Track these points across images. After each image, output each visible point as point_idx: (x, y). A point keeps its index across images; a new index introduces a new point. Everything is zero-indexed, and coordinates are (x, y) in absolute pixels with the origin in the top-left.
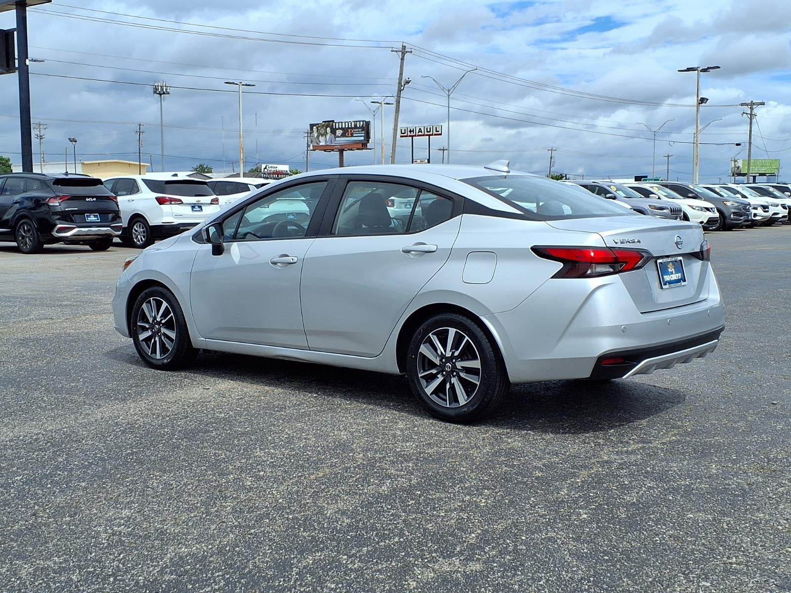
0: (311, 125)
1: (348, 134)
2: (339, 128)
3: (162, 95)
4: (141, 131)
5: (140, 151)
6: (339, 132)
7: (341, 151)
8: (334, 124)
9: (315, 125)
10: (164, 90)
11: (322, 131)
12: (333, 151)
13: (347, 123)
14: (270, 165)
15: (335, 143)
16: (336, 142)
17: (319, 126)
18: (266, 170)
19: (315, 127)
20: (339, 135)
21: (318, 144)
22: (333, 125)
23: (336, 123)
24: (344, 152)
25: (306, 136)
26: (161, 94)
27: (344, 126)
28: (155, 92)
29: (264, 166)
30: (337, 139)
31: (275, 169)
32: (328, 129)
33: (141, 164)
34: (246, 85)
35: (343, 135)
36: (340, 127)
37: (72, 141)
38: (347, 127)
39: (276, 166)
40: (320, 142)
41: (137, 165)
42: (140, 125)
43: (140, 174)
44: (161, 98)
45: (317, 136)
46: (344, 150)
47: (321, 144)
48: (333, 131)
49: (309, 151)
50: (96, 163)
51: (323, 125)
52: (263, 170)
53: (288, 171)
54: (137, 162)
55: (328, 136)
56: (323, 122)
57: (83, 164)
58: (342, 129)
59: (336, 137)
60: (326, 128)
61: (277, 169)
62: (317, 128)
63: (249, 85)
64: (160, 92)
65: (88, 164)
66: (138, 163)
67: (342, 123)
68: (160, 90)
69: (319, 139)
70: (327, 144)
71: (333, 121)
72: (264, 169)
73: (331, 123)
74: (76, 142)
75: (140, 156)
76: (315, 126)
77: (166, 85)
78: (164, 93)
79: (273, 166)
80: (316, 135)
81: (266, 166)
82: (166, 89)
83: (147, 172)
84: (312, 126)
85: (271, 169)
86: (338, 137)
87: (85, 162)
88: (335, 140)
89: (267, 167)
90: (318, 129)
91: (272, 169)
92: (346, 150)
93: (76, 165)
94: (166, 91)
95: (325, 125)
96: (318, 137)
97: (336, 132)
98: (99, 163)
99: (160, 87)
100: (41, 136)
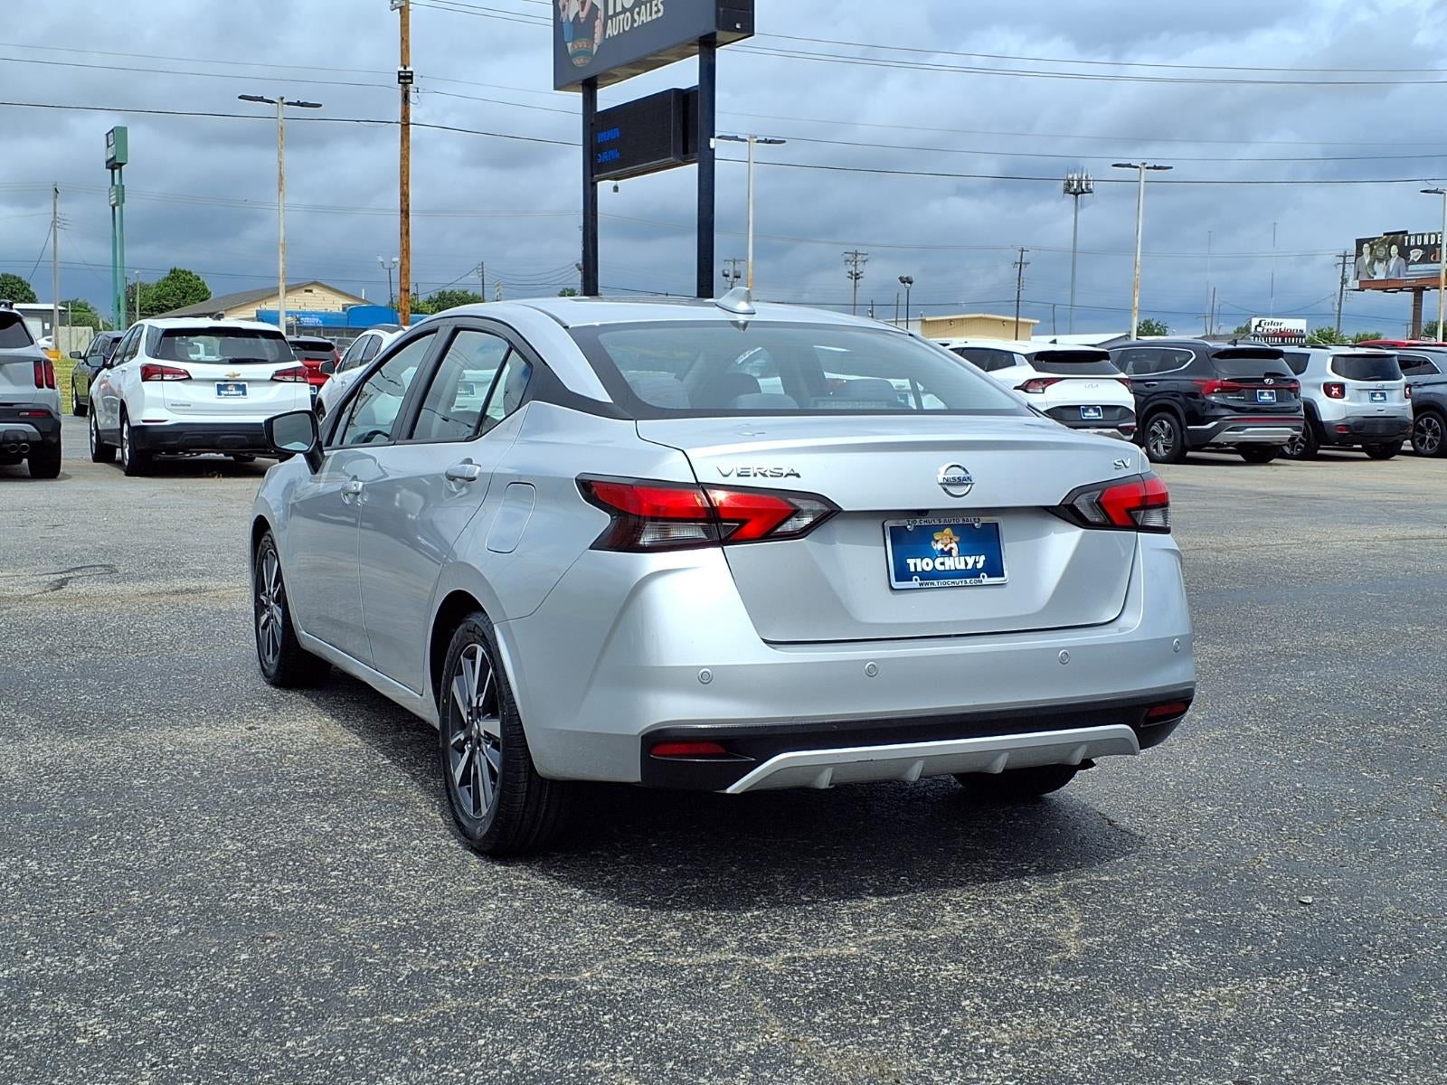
0: (1358, 241)
1: (1435, 258)
2: (1416, 246)
3: (1079, 196)
4: (1023, 261)
5: (1018, 297)
6: (1415, 254)
7: (1418, 291)
8: (1406, 238)
9: (1367, 240)
10: (1084, 187)
11: (1381, 252)
12: (1401, 290)
13: (1433, 236)
14: (1269, 320)
15: (1406, 276)
16: (1407, 273)
17: (1376, 244)
18: (1259, 329)
19: (1366, 245)
20: (1416, 260)
21: (1370, 277)
22: (1404, 240)
23: (1410, 236)
24: (1424, 292)
25: (1342, 262)
26: (1076, 194)
27: (1426, 242)
28: (1067, 191)
29: (1255, 321)
30: (1411, 267)
31: (1278, 327)
32: (1394, 249)
33: (1020, 319)
34: (1155, 168)
35: (1424, 260)
36: (1419, 244)
37: (904, 282)
38: (1432, 243)
39: (1279, 320)
40: (1375, 274)
41: (1011, 322)
42: (1023, 250)
43: (1016, 339)
44: (1076, 201)
45: (1370, 262)
46: (1424, 289)
47: (1376, 278)
48: (1404, 252)
49: (1344, 292)
50: (946, 320)
51: (1384, 241)
52: (1253, 330)
53: (1305, 331)
54: (1012, 316)
55: (1392, 262)
56: (1385, 234)
57: (924, 321)
58: (1422, 247)
59: (1409, 263)
60: (1390, 247)
61: (1283, 327)
62: (1371, 246)
63: (1159, 168)
64: (1076, 191)
65: (932, 321)
66: (1015, 319)
67: (1423, 235)
68: (1075, 187)
69: (1373, 268)
70: (1392, 277)
71: (1405, 233)
72: (1256, 327)
73: (1401, 236)
74: (911, 283)
75: (1018, 306)
76: (1368, 243)
77: (1086, 177)
78: (1083, 192)
79: (1275, 320)
80: (1367, 261)
81: (1260, 322)
82: (1087, 185)
83: (1033, 335)
84: (1360, 243)
85: (1270, 327)
86: (1413, 263)
87: (928, 319)
88: (1407, 270)
89: (1263, 323)
90: (1372, 249)
91: (1273, 327)
92: (1429, 290)
93: (909, 323)
94: (1087, 188)
95: (1388, 241)
96: (1371, 264)
97: (1409, 254)
98: (951, 321)
99: (1075, 182)
100: (858, 274)
